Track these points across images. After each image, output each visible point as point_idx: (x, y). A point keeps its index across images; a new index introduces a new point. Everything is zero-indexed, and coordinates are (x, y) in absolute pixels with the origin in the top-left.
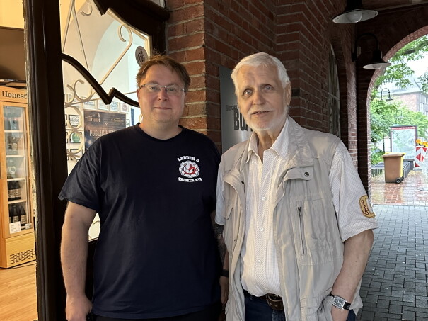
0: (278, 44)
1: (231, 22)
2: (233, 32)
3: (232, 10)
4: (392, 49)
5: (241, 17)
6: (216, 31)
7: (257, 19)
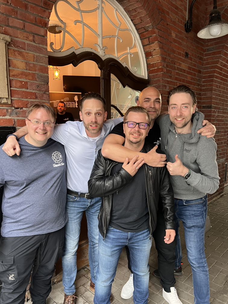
0: (203, 84)
1: (176, 81)
3: (177, 76)
5: (181, 78)
6: (168, 87)
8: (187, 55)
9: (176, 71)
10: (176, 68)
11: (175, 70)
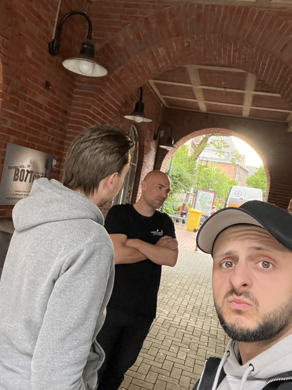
0: (69, 130)
1: (23, 117)
2: (25, 123)
3: (26, 110)
4: (184, 138)
5: (34, 114)
6: (9, 123)
7: (51, 115)
8: (47, 85)
9: (27, 103)
10: (28, 99)
11: (26, 101)
